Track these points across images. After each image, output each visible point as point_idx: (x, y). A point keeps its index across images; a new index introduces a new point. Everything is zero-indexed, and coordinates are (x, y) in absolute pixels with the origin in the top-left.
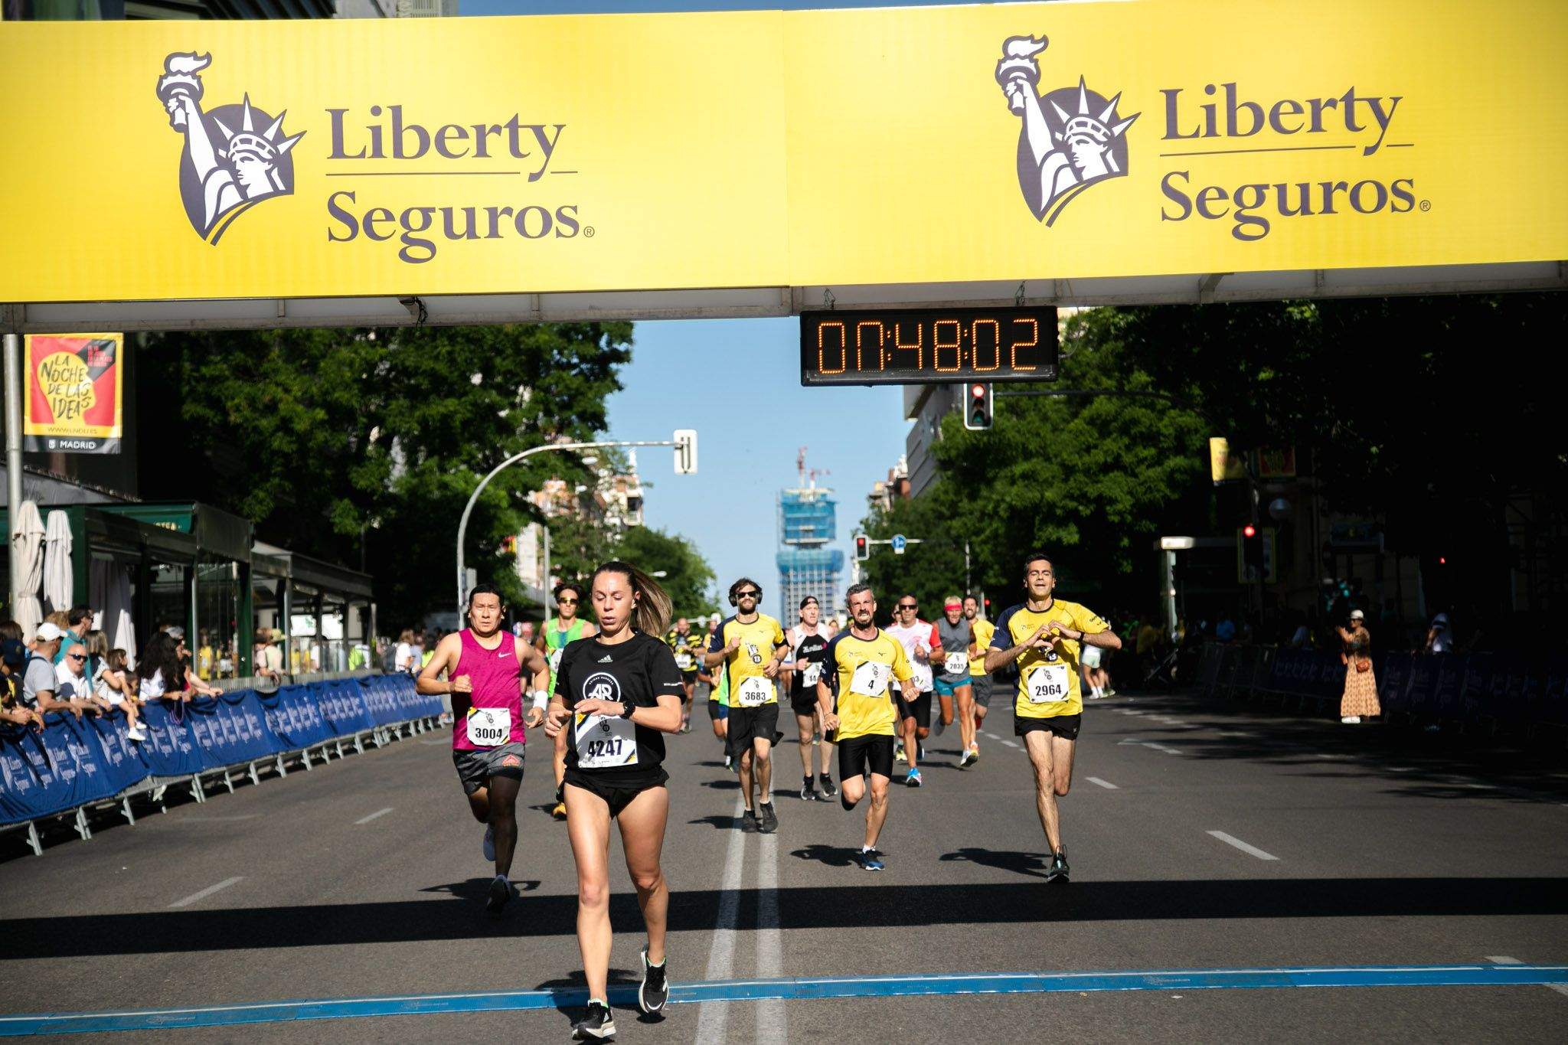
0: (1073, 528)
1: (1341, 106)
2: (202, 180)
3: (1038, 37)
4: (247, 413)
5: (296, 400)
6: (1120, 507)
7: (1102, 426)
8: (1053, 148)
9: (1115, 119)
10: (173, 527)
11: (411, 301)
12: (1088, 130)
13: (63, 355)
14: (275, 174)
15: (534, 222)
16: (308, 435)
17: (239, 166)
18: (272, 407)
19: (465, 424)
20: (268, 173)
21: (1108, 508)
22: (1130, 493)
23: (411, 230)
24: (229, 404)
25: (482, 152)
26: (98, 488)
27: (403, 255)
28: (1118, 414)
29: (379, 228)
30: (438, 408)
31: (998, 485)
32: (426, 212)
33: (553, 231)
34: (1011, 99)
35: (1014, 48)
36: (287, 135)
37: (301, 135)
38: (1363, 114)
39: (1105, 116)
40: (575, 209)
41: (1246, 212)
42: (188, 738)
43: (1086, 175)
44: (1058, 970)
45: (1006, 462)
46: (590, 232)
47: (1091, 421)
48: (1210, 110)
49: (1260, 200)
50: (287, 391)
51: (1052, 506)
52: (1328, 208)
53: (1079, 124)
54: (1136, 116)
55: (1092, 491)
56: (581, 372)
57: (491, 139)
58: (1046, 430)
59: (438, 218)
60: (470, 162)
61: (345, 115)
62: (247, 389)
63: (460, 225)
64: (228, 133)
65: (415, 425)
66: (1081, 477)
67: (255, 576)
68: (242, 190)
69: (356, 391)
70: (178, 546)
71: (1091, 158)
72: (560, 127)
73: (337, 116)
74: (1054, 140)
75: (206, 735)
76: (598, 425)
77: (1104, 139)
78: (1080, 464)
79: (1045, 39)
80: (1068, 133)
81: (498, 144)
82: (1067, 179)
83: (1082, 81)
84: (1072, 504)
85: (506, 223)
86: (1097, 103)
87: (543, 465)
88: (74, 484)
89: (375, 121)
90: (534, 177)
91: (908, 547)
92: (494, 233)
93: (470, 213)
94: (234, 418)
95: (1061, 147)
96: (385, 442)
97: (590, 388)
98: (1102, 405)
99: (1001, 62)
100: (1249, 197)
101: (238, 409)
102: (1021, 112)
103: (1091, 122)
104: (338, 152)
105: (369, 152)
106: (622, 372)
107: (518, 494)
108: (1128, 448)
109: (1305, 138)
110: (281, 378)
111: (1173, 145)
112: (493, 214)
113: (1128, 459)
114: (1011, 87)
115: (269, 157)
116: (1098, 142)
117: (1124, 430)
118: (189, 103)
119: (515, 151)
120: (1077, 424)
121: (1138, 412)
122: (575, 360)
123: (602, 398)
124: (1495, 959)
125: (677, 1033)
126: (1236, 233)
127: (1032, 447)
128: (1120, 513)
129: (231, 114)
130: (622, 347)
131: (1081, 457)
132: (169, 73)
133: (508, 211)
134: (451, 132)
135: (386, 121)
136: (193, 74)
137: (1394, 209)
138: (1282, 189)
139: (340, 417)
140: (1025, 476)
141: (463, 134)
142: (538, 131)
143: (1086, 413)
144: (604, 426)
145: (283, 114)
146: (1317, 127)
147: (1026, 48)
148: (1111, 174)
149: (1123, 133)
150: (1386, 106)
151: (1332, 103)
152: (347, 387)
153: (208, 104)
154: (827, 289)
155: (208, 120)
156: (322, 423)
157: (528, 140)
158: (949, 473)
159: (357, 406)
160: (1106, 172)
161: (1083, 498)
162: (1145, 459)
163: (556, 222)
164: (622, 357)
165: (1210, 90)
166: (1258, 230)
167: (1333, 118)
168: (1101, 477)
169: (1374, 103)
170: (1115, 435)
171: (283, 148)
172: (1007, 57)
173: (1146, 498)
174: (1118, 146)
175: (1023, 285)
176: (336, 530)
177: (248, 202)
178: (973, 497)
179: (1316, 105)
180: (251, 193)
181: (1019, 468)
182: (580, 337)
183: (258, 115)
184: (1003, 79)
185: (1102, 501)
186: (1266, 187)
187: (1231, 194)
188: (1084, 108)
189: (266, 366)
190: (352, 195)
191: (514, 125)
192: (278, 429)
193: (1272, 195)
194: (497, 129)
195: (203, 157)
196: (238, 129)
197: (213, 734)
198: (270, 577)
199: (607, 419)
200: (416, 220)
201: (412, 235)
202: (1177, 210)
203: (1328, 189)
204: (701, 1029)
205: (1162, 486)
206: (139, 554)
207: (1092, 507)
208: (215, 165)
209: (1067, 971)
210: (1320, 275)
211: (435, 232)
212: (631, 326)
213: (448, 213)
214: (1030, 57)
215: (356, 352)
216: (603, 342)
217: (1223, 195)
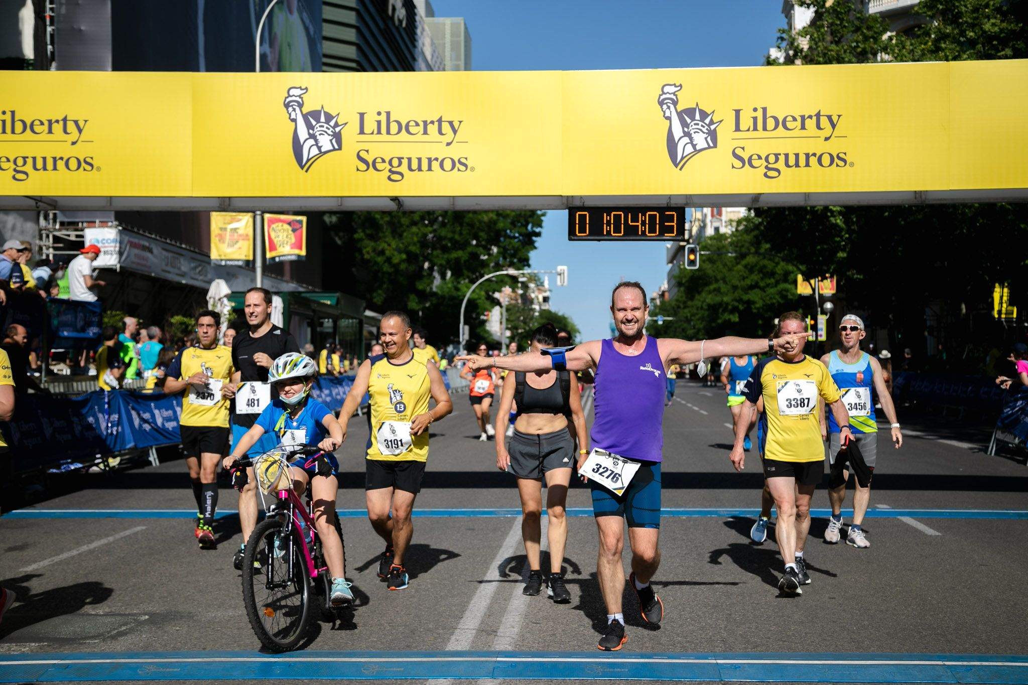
0: (737, 315)
1: (814, 118)
2: (302, 143)
3: (677, 85)
4: (373, 254)
5: (394, 250)
6: (757, 306)
7: (751, 269)
8: (683, 135)
9: (712, 123)
10: (329, 303)
11: (395, 199)
12: (699, 127)
13: (280, 224)
14: (334, 141)
15: (448, 165)
16: (399, 264)
17: (318, 137)
18: (382, 252)
19: (465, 262)
20: (331, 141)
21: (753, 307)
22: (762, 299)
23: (393, 167)
24: (364, 251)
25: (425, 133)
26: (304, 285)
27: (389, 178)
28: (757, 263)
29: (379, 166)
30: (454, 255)
31: (704, 294)
32: (400, 159)
33: (456, 169)
34: (664, 112)
35: (666, 89)
36: (340, 124)
37: (346, 124)
38: (824, 122)
39: (707, 121)
40: (466, 159)
41: (770, 166)
42: (330, 395)
43: (698, 148)
44: (682, 507)
45: (707, 284)
46: (473, 169)
47: (746, 266)
48: (755, 119)
49: (777, 160)
50: (389, 245)
51: (727, 304)
52: (807, 165)
53: (695, 124)
54: (721, 121)
55: (745, 297)
56: (520, 241)
57: (430, 127)
58: (724, 270)
59: (405, 162)
60: (420, 137)
61: (365, 115)
62: (372, 244)
63: (415, 165)
64: (314, 123)
65: (444, 262)
66: (740, 291)
67: (365, 325)
68: (319, 148)
69: (418, 245)
70: (330, 311)
71: (700, 140)
72: (460, 122)
73: (362, 115)
74: (684, 132)
75: (338, 394)
76: (526, 263)
77: (707, 131)
78: (739, 285)
79: (681, 86)
80: (690, 128)
81: (433, 129)
82: (689, 149)
83: (697, 105)
84: (736, 304)
85: (435, 165)
86: (704, 115)
87: (502, 281)
88: (293, 283)
89: (379, 118)
90: (448, 144)
91: (664, 321)
92: (430, 169)
93: (420, 160)
94: (366, 256)
95: (687, 134)
96: (431, 269)
97: (523, 247)
98: (751, 259)
99: (660, 95)
100: (772, 159)
101: (368, 253)
102: (669, 118)
103: (701, 123)
104: (362, 132)
105: (376, 132)
106: (538, 241)
107: (491, 293)
108: (762, 279)
109: (798, 132)
110: (387, 239)
111: (739, 135)
112: (430, 160)
113: (762, 284)
114: (665, 107)
115: (331, 133)
116: (704, 133)
117: (760, 271)
118: (297, 109)
119: (440, 132)
120: (740, 267)
121: (766, 262)
122: (517, 235)
123: (528, 252)
124: (879, 506)
125: (503, 529)
126: (766, 175)
127: (719, 277)
128: (758, 309)
129: (316, 114)
130: (537, 230)
131: (740, 281)
132: (289, 96)
133: (436, 159)
134: (412, 123)
135: (383, 118)
136: (300, 96)
137: (837, 165)
138: (787, 156)
139: (412, 258)
140: (715, 290)
141: (417, 124)
142: (451, 123)
143: (744, 262)
144: (529, 266)
145: (338, 114)
146: (803, 127)
147: (672, 89)
148: (709, 147)
149: (715, 129)
150: (835, 119)
151: (810, 117)
152: (415, 244)
153: (306, 110)
154: (581, 197)
155: (305, 117)
156: (403, 261)
157: (446, 127)
158: (682, 289)
159: (418, 252)
160: (707, 146)
161: (740, 300)
162: (769, 284)
163: (458, 165)
164: (538, 235)
165: (755, 110)
166: (774, 174)
167: (811, 124)
168: (750, 292)
169: (830, 118)
170: (756, 273)
171: (337, 129)
172: (664, 93)
173: (769, 302)
174: (713, 135)
175: (670, 197)
176: (409, 308)
177: (322, 153)
178: (692, 298)
179: (803, 117)
180: (323, 150)
181: (712, 287)
182: (519, 224)
183: (327, 115)
184: (661, 103)
185: (749, 303)
186: (780, 154)
187: (763, 157)
188: (698, 117)
189: (381, 235)
190: (367, 151)
191: (440, 121)
192: (385, 262)
193: (782, 158)
194: (432, 122)
195: (303, 133)
196: (318, 121)
197: (341, 393)
198: (373, 326)
199: (531, 262)
200: (395, 162)
201: (393, 169)
202: (739, 164)
203: (807, 156)
204: (514, 528)
205: (777, 297)
206: (312, 314)
207: (745, 306)
208: (308, 137)
209: (686, 507)
210: (807, 195)
211: (404, 168)
212: (542, 221)
213: (410, 160)
214: (674, 94)
215: (419, 229)
216: (529, 227)
217: (760, 158)
